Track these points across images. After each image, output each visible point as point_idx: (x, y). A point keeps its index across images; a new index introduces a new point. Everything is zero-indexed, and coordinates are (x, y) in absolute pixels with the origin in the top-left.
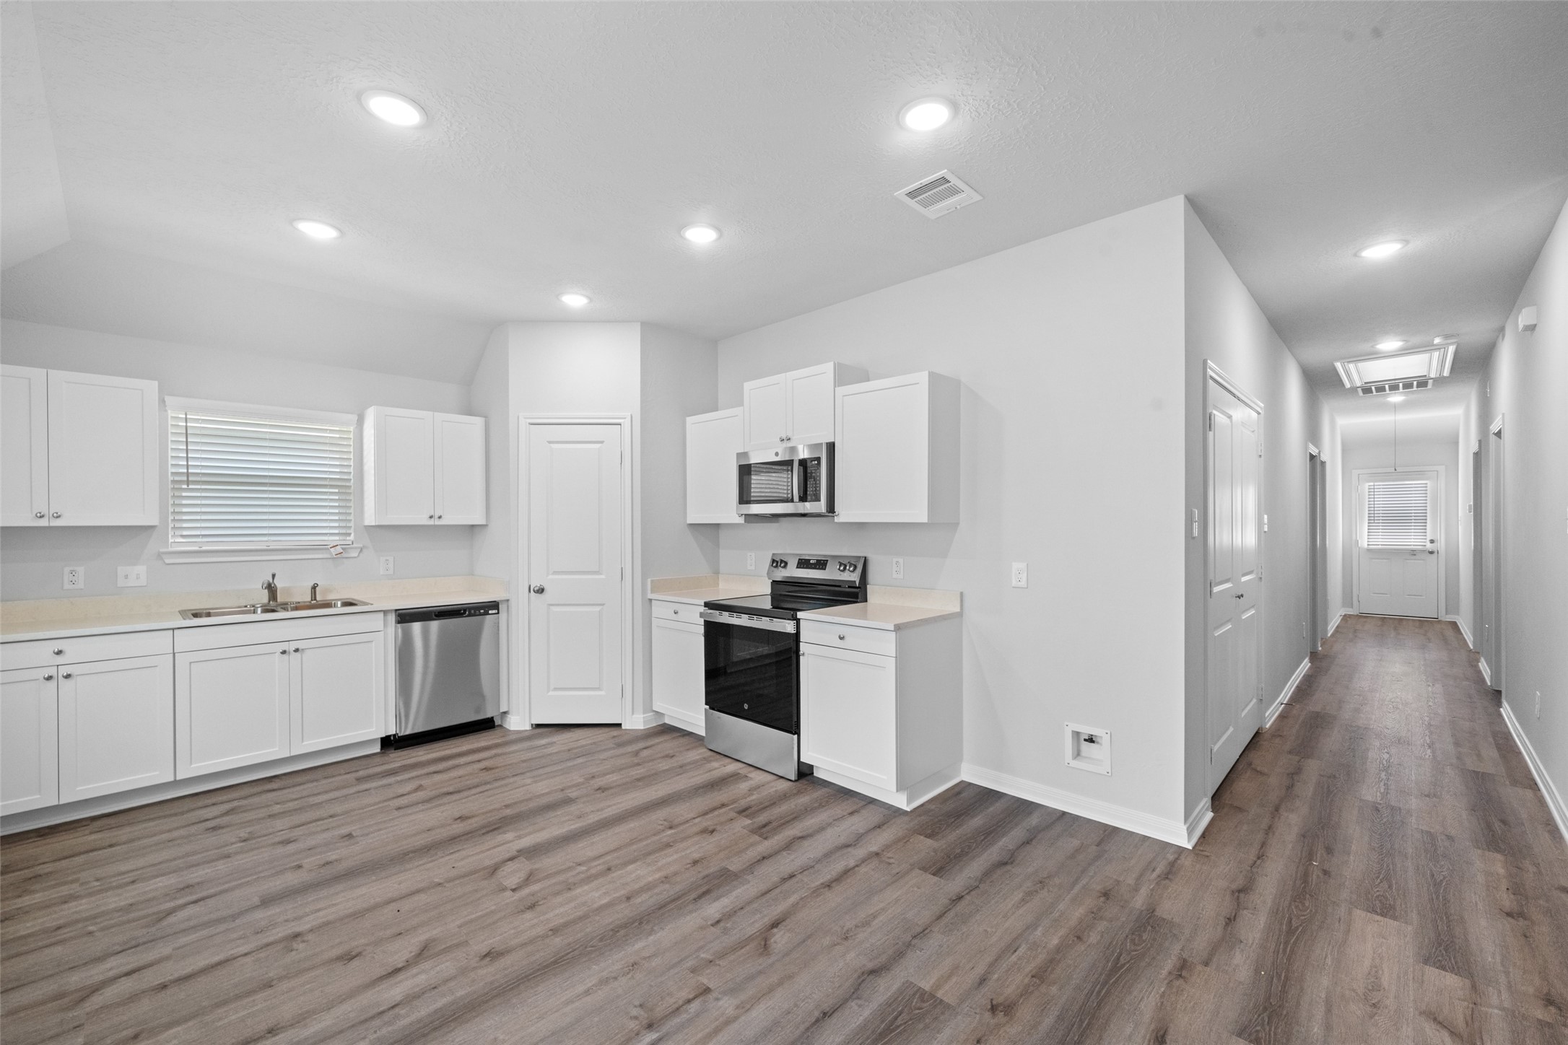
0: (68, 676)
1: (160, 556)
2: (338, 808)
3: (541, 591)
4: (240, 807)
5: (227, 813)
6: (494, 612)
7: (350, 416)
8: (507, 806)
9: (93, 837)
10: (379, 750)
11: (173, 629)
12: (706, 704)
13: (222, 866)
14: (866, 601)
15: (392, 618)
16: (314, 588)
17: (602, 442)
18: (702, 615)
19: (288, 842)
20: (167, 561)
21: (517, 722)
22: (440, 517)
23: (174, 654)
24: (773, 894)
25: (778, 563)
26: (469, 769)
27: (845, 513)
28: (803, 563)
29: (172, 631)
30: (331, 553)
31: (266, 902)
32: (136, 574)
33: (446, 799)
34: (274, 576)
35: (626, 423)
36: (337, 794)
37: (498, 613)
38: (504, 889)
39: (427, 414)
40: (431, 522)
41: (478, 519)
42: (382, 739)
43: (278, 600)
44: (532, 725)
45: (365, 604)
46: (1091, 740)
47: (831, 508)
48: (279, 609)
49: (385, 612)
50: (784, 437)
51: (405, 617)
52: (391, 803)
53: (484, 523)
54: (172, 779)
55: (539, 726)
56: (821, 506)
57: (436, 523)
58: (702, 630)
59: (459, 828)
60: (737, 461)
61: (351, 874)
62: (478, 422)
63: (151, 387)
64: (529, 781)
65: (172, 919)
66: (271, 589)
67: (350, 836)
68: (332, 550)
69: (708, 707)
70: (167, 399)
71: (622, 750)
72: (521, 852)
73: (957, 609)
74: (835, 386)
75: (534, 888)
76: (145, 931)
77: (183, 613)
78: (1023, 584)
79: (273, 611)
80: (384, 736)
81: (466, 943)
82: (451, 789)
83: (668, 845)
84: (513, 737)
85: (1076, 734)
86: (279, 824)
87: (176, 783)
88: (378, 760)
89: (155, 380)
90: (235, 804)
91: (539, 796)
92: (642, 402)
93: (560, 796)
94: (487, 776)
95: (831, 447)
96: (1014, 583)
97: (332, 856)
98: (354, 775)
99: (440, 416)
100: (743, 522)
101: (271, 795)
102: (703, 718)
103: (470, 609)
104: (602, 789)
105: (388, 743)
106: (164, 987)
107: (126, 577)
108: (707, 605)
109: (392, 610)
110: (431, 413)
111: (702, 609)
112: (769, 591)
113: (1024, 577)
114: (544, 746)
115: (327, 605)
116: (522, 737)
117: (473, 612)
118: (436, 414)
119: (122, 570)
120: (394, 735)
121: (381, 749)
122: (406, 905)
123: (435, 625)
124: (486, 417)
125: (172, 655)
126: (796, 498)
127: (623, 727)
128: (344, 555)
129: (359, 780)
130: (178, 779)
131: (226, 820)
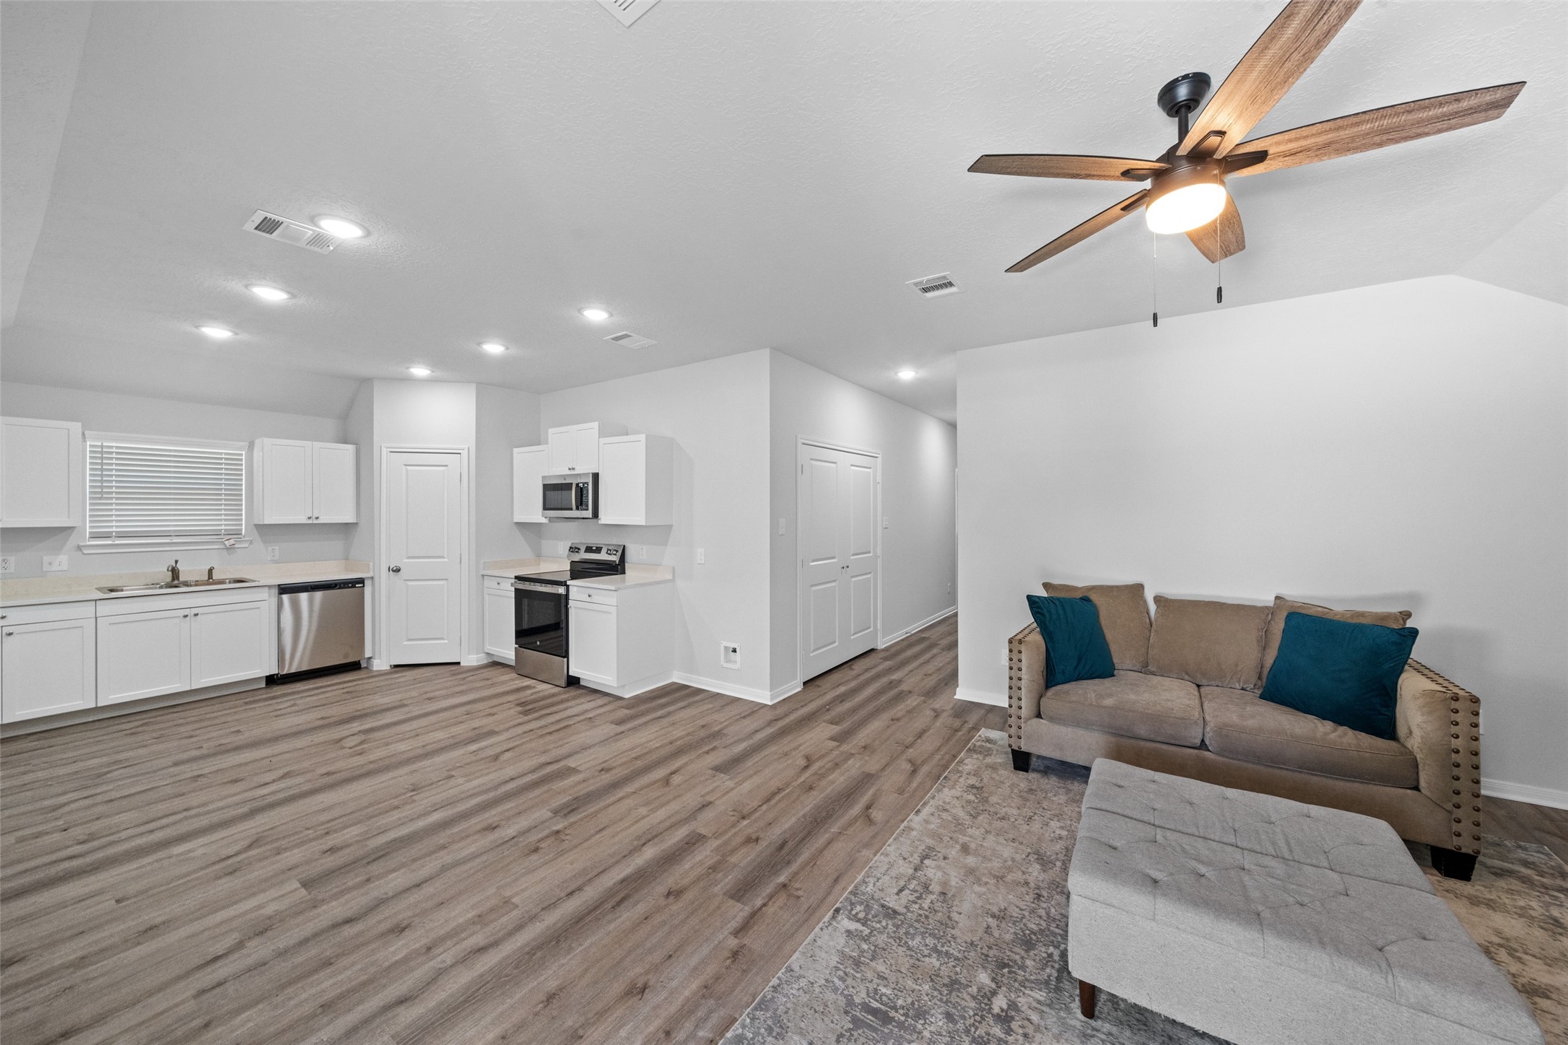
0: (10, 634)
1: (79, 548)
2: (229, 719)
3: (398, 570)
4: (150, 722)
5: (142, 725)
6: (360, 585)
7: (242, 444)
8: (357, 711)
9: (30, 744)
10: (264, 686)
11: (96, 600)
12: (516, 644)
13: (141, 751)
14: (625, 573)
15: (275, 591)
16: (210, 571)
17: (447, 466)
18: (512, 585)
19: (191, 737)
20: (85, 552)
21: (380, 664)
22: (317, 518)
23: (96, 618)
24: (514, 739)
25: (574, 549)
26: (334, 693)
27: (605, 518)
28: (589, 550)
29: (94, 602)
30: (225, 545)
31: (176, 764)
32: (61, 561)
33: (313, 710)
34: (176, 562)
35: (465, 453)
36: (228, 712)
37: (364, 586)
38: (345, 748)
39: (308, 444)
40: (310, 522)
41: (350, 518)
42: (267, 677)
43: (181, 579)
44: (391, 666)
45: (254, 581)
46: (734, 651)
47: (596, 515)
48: (181, 585)
49: (269, 587)
50: (571, 467)
51: (284, 589)
52: (271, 714)
53: (355, 521)
54: (94, 706)
55: (396, 666)
56: (589, 513)
57: (314, 522)
58: (513, 594)
59: (320, 723)
60: (543, 481)
61: (238, 748)
62: (350, 448)
63: (76, 427)
64: (378, 697)
65: (108, 776)
66: (175, 572)
67: (238, 731)
68: (226, 542)
69: (517, 646)
70: (86, 432)
71: (454, 678)
72: (360, 732)
73: (671, 578)
74: (599, 438)
75: (366, 746)
76: (91, 781)
77: (99, 589)
78: (703, 562)
79: (176, 587)
80: (268, 674)
81: (314, 771)
82: (318, 704)
83: (462, 722)
84: (376, 674)
85: (726, 648)
86: (183, 729)
87: (97, 709)
88: (263, 691)
89: (77, 421)
90: (146, 721)
91: (381, 705)
92: (477, 438)
93: (400, 703)
94: (348, 696)
95: (596, 477)
96: (699, 562)
97: (223, 741)
98: (243, 701)
99: (318, 445)
100: (547, 522)
101: (175, 715)
102: (514, 653)
103: (340, 584)
104: (429, 699)
105: (271, 680)
106: (111, 801)
107: (50, 564)
108: (516, 578)
109: (275, 585)
110: (310, 442)
111: (513, 581)
112: (569, 568)
113: (703, 557)
114: (397, 678)
115: (222, 582)
116: (381, 674)
117: (342, 585)
118: (314, 443)
119: (46, 559)
120: (277, 674)
121: (266, 684)
122: (274, 760)
123: (318, 595)
124: (357, 444)
125: (94, 619)
126: (574, 507)
127: (462, 664)
128: (236, 546)
129: (246, 703)
130: (99, 705)
131: (140, 729)
